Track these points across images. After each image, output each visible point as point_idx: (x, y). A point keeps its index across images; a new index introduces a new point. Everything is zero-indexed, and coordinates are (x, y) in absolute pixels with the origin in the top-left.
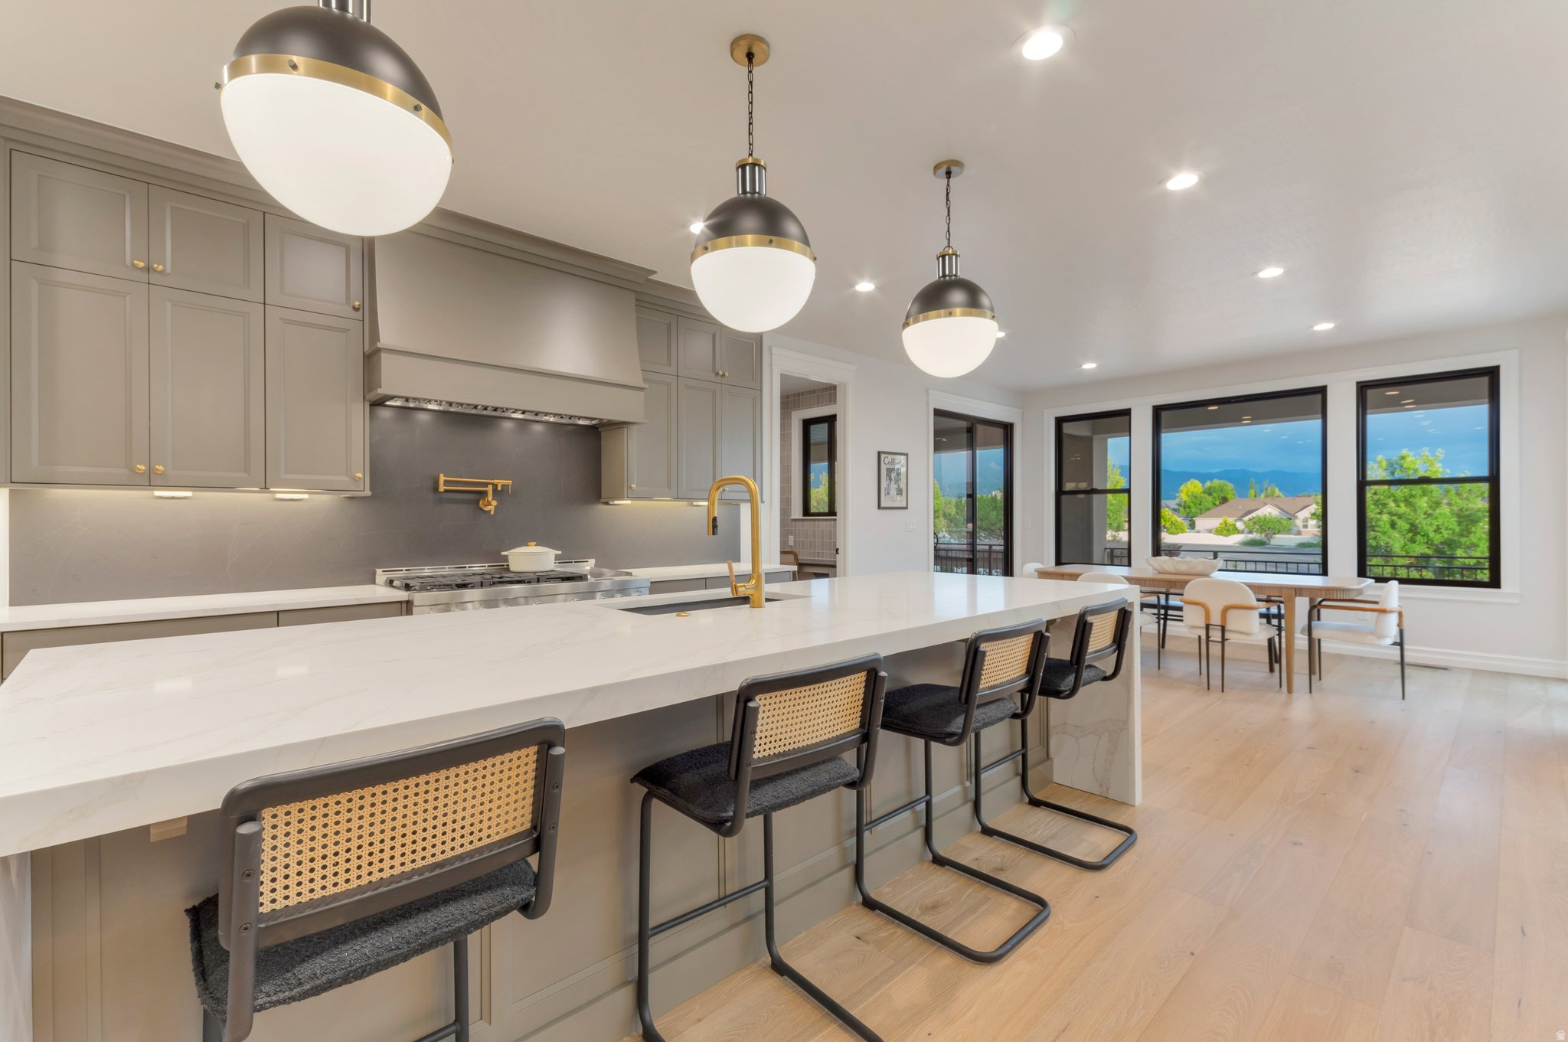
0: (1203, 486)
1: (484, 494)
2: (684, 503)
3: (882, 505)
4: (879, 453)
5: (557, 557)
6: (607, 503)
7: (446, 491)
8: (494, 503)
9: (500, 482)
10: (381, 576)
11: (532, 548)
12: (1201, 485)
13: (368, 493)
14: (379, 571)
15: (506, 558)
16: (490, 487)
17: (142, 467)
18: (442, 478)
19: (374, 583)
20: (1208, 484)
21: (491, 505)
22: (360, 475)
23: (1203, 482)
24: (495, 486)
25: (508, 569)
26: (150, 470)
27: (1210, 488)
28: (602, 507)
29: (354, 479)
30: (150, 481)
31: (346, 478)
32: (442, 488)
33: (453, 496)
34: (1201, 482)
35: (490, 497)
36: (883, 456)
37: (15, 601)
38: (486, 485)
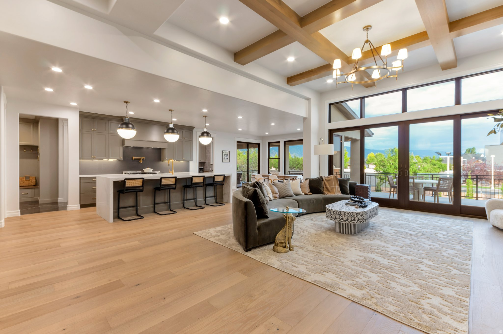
0: (375, 154)
1: (140, 160)
2: (178, 161)
3: (223, 161)
4: (222, 151)
5: (153, 170)
6: (162, 161)
7: (134, 159)
8: (142, 161)
9: (143, 158)
10: (124, 172)
11: (148, 169)
12: (374, 154)
13: (122, 160)
14: (123, 172)
15: (144, 170)
16: (141, 159)
17: (93, 157)
18: (133, 157)
19: (122, 173)
20: (376, 154)
21: (141, 162)
22: (121, 157)
23: (375, 153)
24: (142, 159)
25: (144, 172)
26: (94, 157)
27: (377, 155)
28: (161, 162)
29: (120, 158)
30: (94, 158)
31: (119, 158)
32: (133, 159)
33: (135, 160)
34: (374, 153)
35: (141, 160)
36: (223, 152)
37: (80, 175)
38: (140, 158)
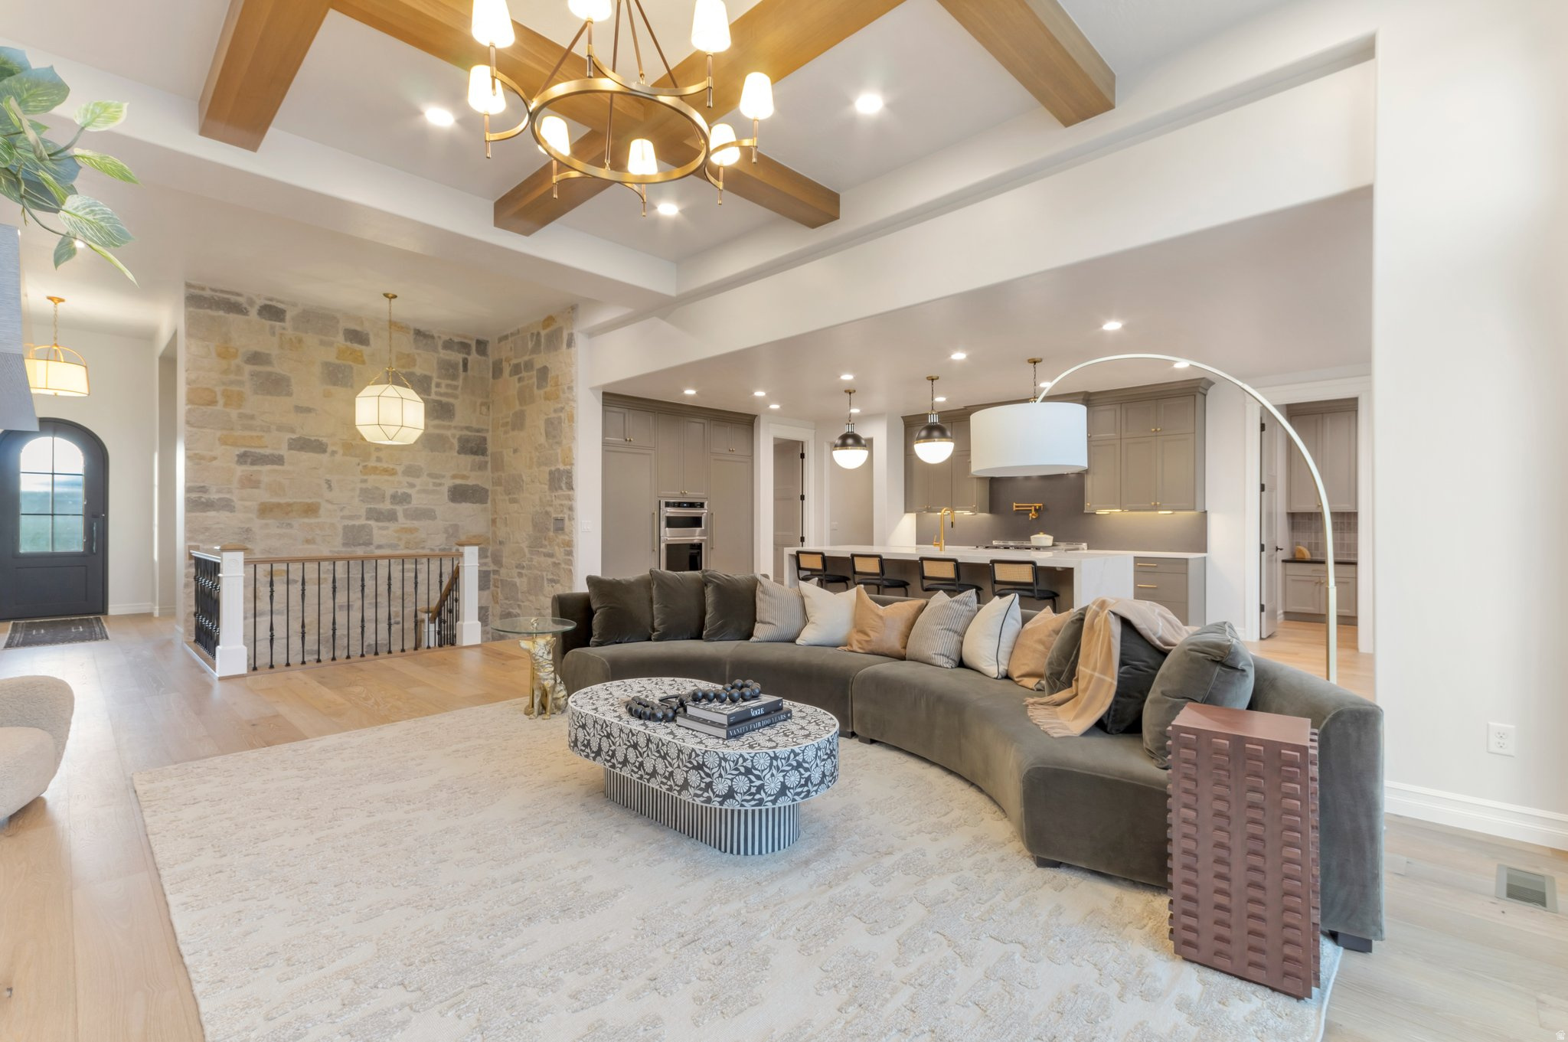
5: (1052, 540)
7: (1017, 510)
8: (1033, 515)
9: (1037, 505)
11: (1041, 536)
14: (994, 543)
16: (1033, 507)
18: (1016, 504)
33: (1016, 513)
35: (1032, 512)
38: (1031, 506)
